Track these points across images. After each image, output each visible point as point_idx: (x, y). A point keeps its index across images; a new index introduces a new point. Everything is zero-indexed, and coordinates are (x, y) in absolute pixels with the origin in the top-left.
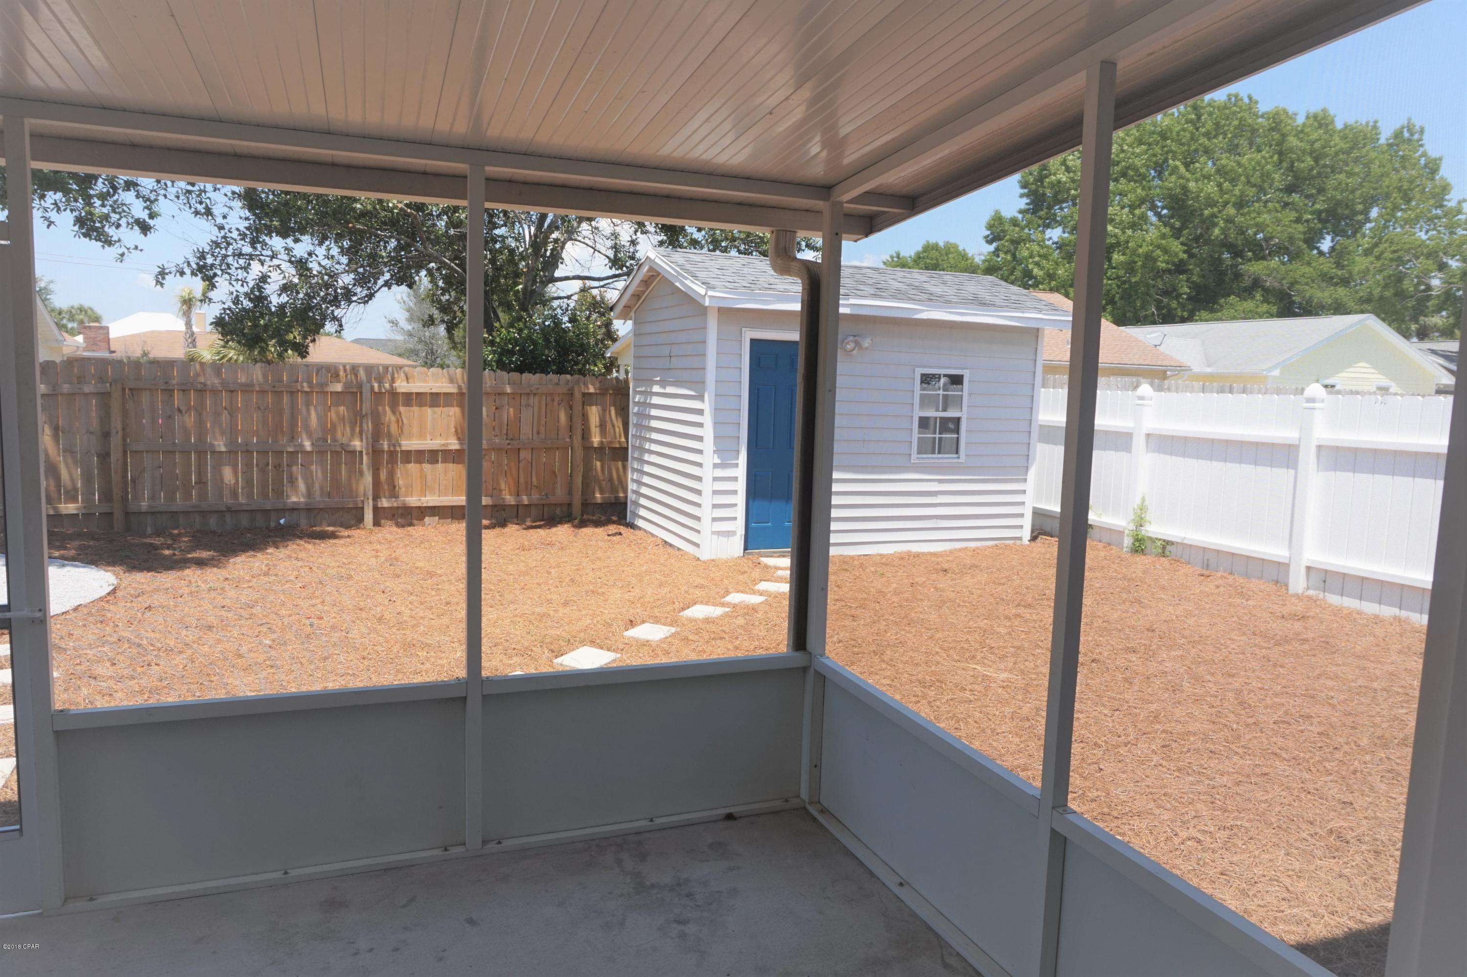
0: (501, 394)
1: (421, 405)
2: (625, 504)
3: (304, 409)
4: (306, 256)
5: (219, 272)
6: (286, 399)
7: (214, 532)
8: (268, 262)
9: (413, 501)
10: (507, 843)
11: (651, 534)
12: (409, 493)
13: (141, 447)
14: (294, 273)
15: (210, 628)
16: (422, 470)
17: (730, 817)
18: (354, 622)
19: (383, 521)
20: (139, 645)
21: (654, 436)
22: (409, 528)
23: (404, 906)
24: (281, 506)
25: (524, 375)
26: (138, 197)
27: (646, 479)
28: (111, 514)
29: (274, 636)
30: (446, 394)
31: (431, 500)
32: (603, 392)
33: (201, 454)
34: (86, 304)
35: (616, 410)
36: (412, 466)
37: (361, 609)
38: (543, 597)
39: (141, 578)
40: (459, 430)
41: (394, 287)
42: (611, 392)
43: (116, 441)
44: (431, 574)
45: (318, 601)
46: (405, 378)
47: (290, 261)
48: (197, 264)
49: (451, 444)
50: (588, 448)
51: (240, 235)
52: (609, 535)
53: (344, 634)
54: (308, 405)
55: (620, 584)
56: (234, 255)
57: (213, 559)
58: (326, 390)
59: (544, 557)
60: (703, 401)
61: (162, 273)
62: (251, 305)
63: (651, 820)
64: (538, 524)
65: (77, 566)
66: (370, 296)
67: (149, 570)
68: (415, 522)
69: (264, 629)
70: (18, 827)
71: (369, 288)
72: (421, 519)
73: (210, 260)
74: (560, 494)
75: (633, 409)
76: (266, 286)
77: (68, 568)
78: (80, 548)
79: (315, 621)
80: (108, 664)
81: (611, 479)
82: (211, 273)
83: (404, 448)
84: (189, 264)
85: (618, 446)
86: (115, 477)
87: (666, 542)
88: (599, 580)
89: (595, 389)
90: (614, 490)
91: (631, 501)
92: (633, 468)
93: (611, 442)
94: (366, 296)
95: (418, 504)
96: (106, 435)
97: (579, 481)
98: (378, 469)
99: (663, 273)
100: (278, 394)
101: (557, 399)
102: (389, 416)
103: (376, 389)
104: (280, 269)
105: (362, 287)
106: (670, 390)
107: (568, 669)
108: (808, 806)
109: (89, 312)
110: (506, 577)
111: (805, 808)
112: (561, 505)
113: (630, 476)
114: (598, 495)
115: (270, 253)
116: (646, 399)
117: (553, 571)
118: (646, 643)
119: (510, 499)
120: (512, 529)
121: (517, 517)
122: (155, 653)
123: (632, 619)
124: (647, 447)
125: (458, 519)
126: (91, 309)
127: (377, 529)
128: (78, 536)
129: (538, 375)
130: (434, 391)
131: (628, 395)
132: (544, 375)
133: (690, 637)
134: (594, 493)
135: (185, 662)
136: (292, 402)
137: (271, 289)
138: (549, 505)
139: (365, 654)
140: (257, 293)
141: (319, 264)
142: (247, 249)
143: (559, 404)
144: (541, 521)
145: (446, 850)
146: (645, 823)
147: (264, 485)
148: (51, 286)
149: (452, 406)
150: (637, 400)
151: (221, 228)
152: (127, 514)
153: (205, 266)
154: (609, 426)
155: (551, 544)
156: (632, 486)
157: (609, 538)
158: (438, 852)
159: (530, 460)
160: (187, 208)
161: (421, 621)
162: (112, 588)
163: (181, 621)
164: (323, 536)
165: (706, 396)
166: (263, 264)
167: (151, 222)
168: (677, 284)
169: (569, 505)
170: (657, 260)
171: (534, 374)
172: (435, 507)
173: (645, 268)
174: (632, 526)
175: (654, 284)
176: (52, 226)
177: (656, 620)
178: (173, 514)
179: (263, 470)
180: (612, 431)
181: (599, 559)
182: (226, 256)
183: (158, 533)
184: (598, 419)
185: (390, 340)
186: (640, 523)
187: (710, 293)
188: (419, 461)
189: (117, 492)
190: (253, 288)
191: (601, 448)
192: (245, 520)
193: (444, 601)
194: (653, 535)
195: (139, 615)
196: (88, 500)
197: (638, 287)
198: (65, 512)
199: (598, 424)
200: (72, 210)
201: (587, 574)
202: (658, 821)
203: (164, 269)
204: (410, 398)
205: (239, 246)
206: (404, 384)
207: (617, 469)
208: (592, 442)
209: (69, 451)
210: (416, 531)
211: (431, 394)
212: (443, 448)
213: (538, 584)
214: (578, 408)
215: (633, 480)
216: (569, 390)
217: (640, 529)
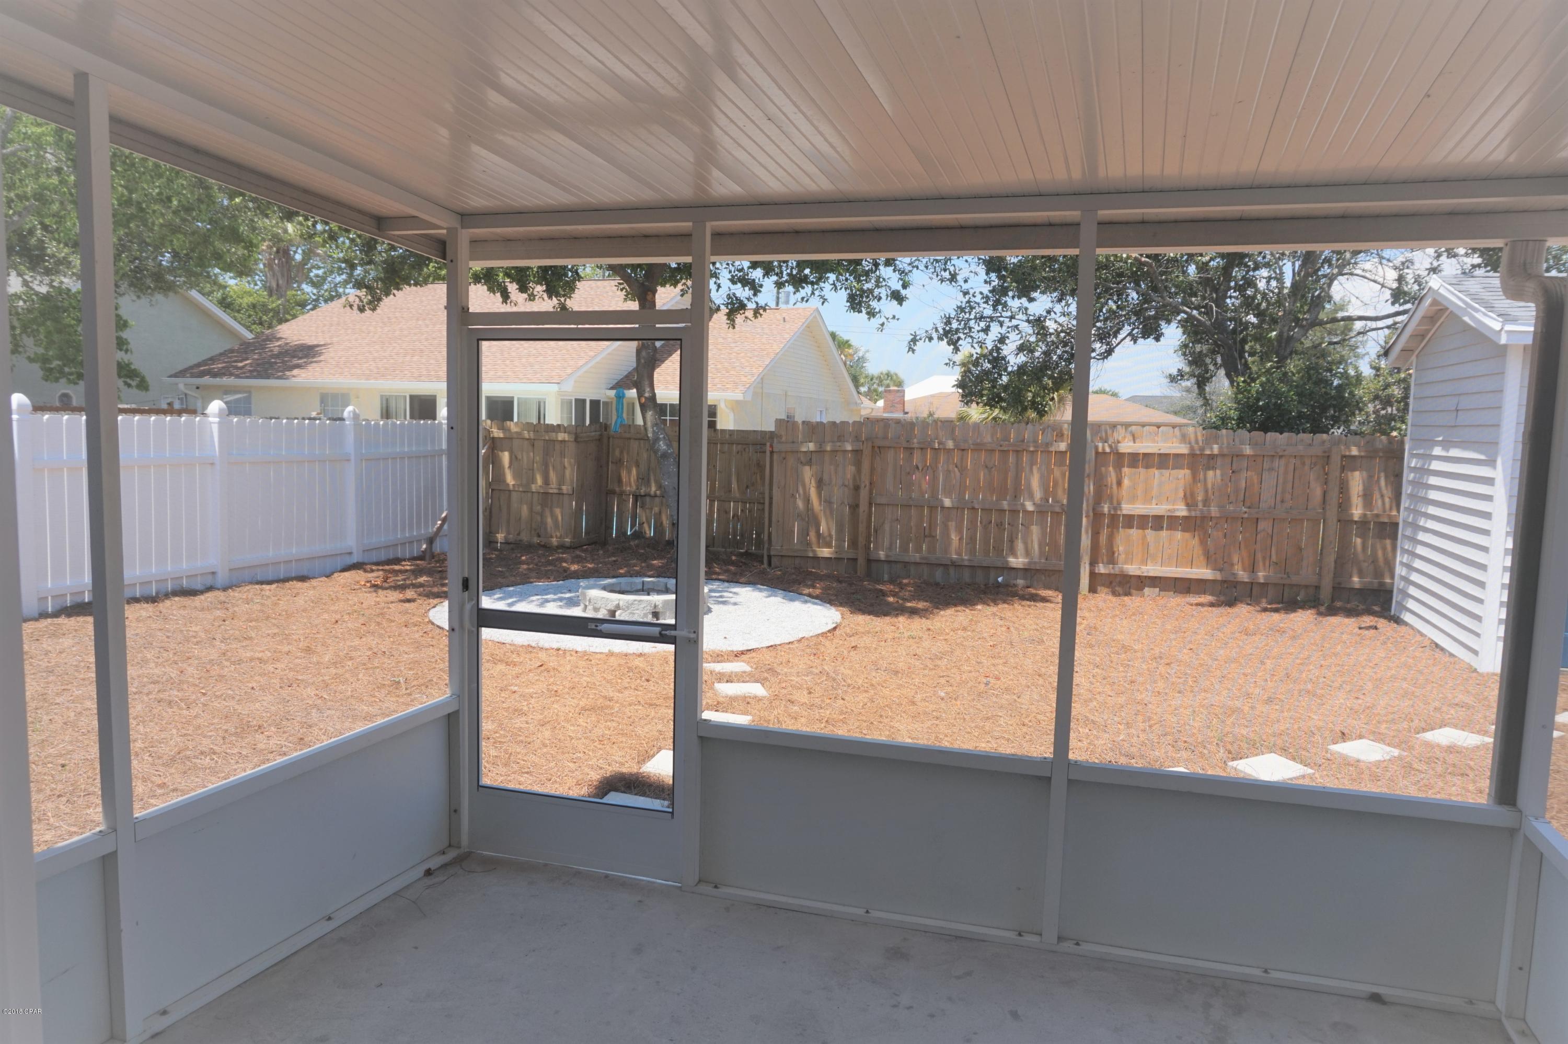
0: (1240, 456)
1: (1147, 467)
2: (1390, 592)
3: (1027, 469)
4: (1044, 314)
5: (962, 336)
6: (1012, 458)
7: (937, 584)
8: (1007, 323)
9: (1133, 569)
10: (1086, 948)
11: (1419, 632)
12: (1129, 560)
13: (883, 500)
14: (1031, 332)
15: (896, 673)
16: (1144, 537)
17: (1376, 998)
18: (1028, 687)
19: (1099, 588)
20: (834, 680)
21: (1432, 510)
22: (1126, 598)
23: (958, 978)
24: (999, 564)
25: (1269, 434)
26: (894, 271)
27: (1418, 564)
28: (855, 560)
29: (950, 689)
30: (1177, 456)
31: (1152, 569)
32: (1371, 454)
33: (932, 509)
34: (893, 370)
35: (1386, 477)
36: (1134, 533)
37: (1039, 676)
38: (1244, 690)
39: (862, 619)
40: (1188, 493)
41: (1140, 341)
42: (1381, 454)
43: (864, 493)
44: (1125, 648)
45: (1001, 661)
46: (1131, 438)
47: (1028, 321)
48: (944, 329)
49: (1178, 510)
50: (1345, 521)
51: (983, 298)
52: (1360, 628)
53: (1015, 697)
54: (1032, 463)
55: (1348, 688)
56: (976, 318)
57: (926, 610)
58: (1051, 449)
59: (1267, 645)
60: (1494, 467)
61: (914, 340)
62: (989, 366)
63: (1266, 971)
64: (1274, 606)
65: (816, 604)
66: (1109, 352)
67: (870, 613)
68: (1133, 591)
69: (943, 681)
70: (670, 810)
71: (1108, 344)
72: (1140, 589)
73: (955, 325)
74: (1306, 575)
75: (1408, 476)
76: (1004, 347)
77: (809, 605)
78: (824, 589)
79: (992, 681)
80: (805, 692)
81: (1375, 561)
82: (956, 337)
83: (1125, 512)
84: (937, 330)
85: (1386, 520)
86: (862, 528)
87: (1437, 645)
88: (1322, 680)
89: (1359, 451)
90: (1378, 574)
91: (1398, 589)
92: (1402, 548)
93: (1377, 516)
94: (1106, 351)
95: (1138, 573)
96: (857, 488)
97: (1330, 560)
98: (1098, 533)
99: (1451, 308)
100: (1004, 453)
101: (1308, 462)
102: (1112, 477)
103: (1100, 450)
104: (1018, 329)
105: (1102, 343)
106: (1454, 453)
107: (1241, 775)
108: (1504, 1020)
109: (895, 377)
110: (1210, 662)
111: (1500, 1021)
112: (1306, 587)
113: (1398, 559)
114: (1356, 579)
115: (1009, 314)
116: (1424, 465)
117: (1268, 662)
118: (1355, 764)
119: (1243, 575)
120: (1242, 610)
121: (1251, 596)
122: (845, 688)
123: (1346, 731)
124: (1421, 524)
125: (1181, 593)
126: (896, 375)
127: (1091, 596)
128: (828, 577)
129: (1286, 435)
130: (1162, 452)
131: (1403, 458)
132: (1293, 435)
133: (1415, 766)
134: (1351, 577)
135: (866, 700)
136: (1017, 461)
137: (1008, 350)
138: (1291, 586)
139: (1026, 721)
140: (995, 355)
141: (1056, 322)
142: (988, 311)
143: (1311, 468)
144: (1279, 603)
145: (1020, 935)
146: (1258, 972)
147: (986, 541)
148: (867, 355)
149: (1182, 468)
150: (1413, 465)
151: (966, 293)
152: (869, 561)
153: (950, 331)
154: (1376, 495)
155: (1282, 632)
156: (1400, 571)
157: (1360, 631)
158: (1012, 935)
159: (1270, 532)
160: (934, 276)
161: (1097, 696)
162: (834, 625)
163: (874, 663)
164: (1034, 598)
165: (1499, 462)
166: (1001, 326)
167: (903, 292)
168: (1466, 319)
169: (1317, 588)
170: (1442, 291)
171: (1281, 433)
172: (1156, 577)
173: (1427, 302)
174: (1397, 620)
175: (1442, 320)
176: (826, 303)
177: (1379, 738)
178: (906, 564)
179: (986, 527)
180: (1380, 502)
181: (1335, 655)
182: (969, 320)
183: (892, 581)
184: (1361, 488)
185: (1165, 397)
186: (1407, 617)
187: (1508, 327)
188: (1143, 527)
189: (862, 540)
190: (992, 350)
191: (1363, 524)
192: (967, 576)
193: (1129, 678)
194: (1422, 634)
195: (845, 652)
196: (839, 547)
197: (1418, 325)
198: (820, 555)
199: (1361, 493)
200: (846, 289)
201: (1309, 671)
202: (1274, 974)
203: (915, 336)
204: (1135, 460)
205: (981, 309)
206: (1131, 444)
207: (1384, 549)
208: (1352, 514)
209: (828, 502)
210: (1133, 602)
211: (1160, 455)
212: (1170, 514)
213: (1244, 674)
214: (1335, 472)
215: (1402, 563)
216: (1325, 452)
217: (1406, 624)
